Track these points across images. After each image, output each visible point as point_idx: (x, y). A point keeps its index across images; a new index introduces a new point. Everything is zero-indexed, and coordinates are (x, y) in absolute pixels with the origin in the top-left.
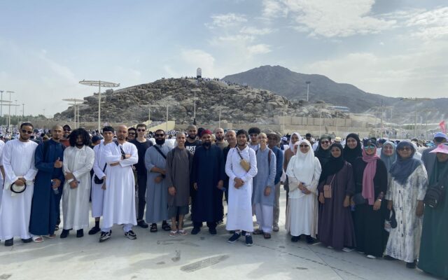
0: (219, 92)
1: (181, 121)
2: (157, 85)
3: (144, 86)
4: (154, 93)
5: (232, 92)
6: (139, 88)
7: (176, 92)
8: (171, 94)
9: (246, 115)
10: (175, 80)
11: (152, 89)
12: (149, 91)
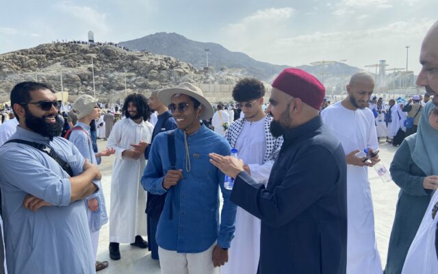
0: (117, 59)
1: (76, 91)
2: (41, 50)
3: (24, 52)
4: (37, 60)
5: (133, 58)
6: (18, 54)
7: (65, 58)
8: (59, 61)
9: (151, 83)
10: (62, 44)
11: (34, 56)
12: (30, 58)
